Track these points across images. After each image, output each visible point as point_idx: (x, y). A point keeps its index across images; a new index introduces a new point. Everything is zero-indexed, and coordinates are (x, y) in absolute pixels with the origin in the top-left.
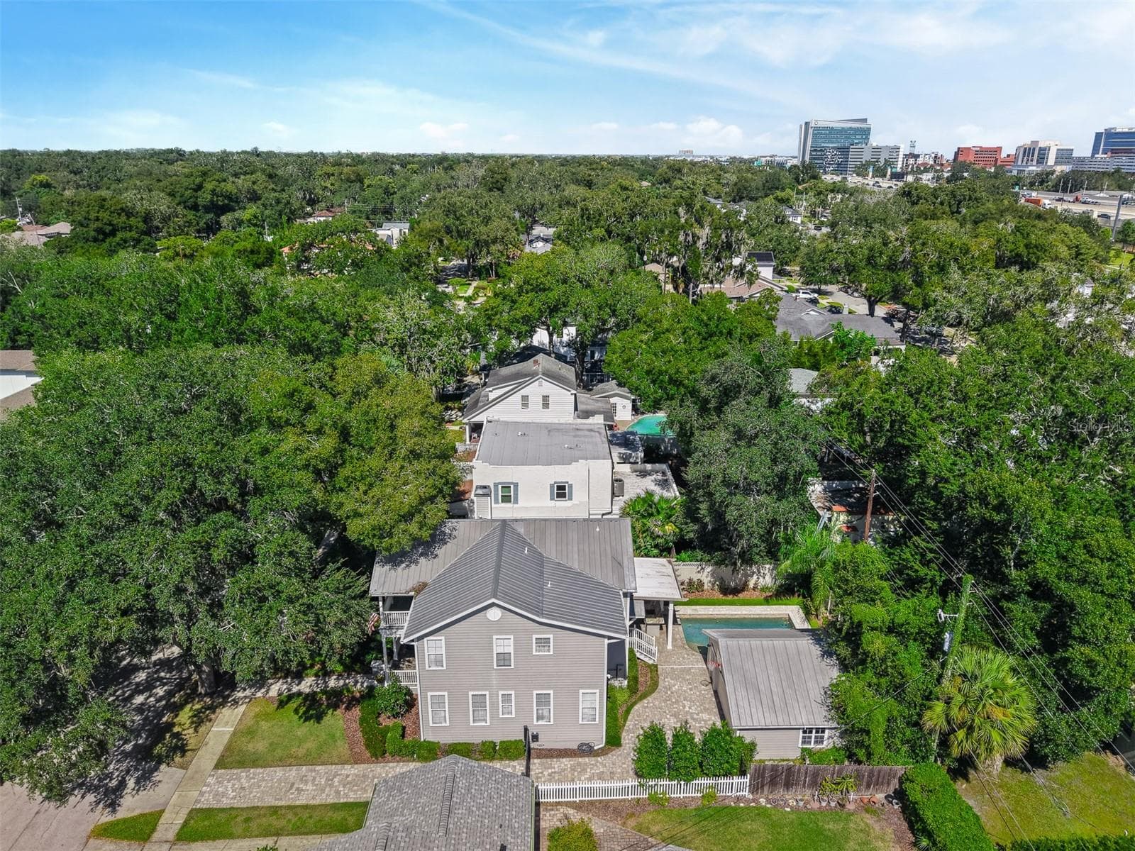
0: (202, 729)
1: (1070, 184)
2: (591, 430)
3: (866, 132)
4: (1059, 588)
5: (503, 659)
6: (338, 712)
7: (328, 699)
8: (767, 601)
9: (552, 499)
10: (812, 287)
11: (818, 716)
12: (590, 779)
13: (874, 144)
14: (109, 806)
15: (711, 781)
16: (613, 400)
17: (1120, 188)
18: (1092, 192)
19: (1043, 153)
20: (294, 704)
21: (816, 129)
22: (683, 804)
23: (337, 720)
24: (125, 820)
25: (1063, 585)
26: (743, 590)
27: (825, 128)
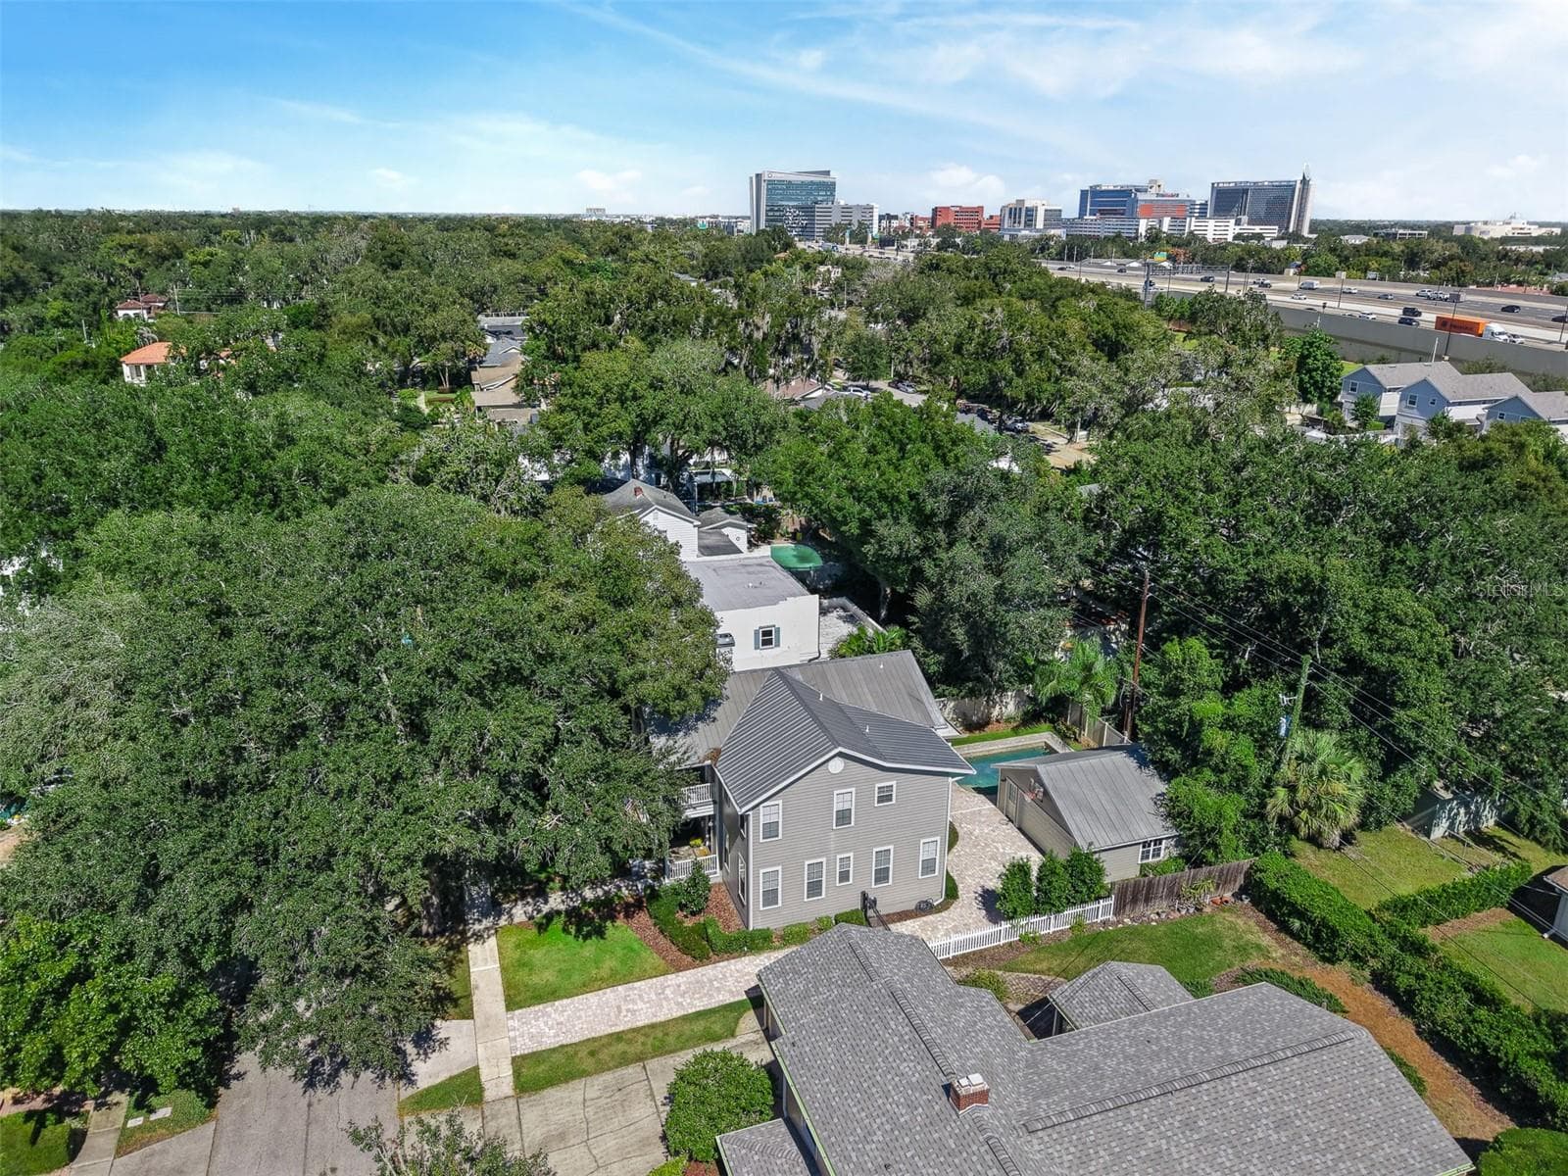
0: (458, 972)
1: (1075, 249)
2: (761, 565)
3: (831, 187)
4: (1372, 660)
5: (843, 817)
6: (618, 923)
7: (597, 911)
8: (1016, 731)
9: (757, 648)
10: (860, 383)
11: (1154, 826)
12: (947, 934)
13: (842, 203)
14: (400, 1077)
15: (1078, 910)
16: (726, 531)
17: (1126, 255)
18: (1099, 261)
19: (1031, 213)
20: (558, 924)
21: (770, 182)
22: (1057, 937)
23: (620, 931)
24: (428, 1091)
25: (1375, 655)
26: (988, 723)
27: (781, 182)
